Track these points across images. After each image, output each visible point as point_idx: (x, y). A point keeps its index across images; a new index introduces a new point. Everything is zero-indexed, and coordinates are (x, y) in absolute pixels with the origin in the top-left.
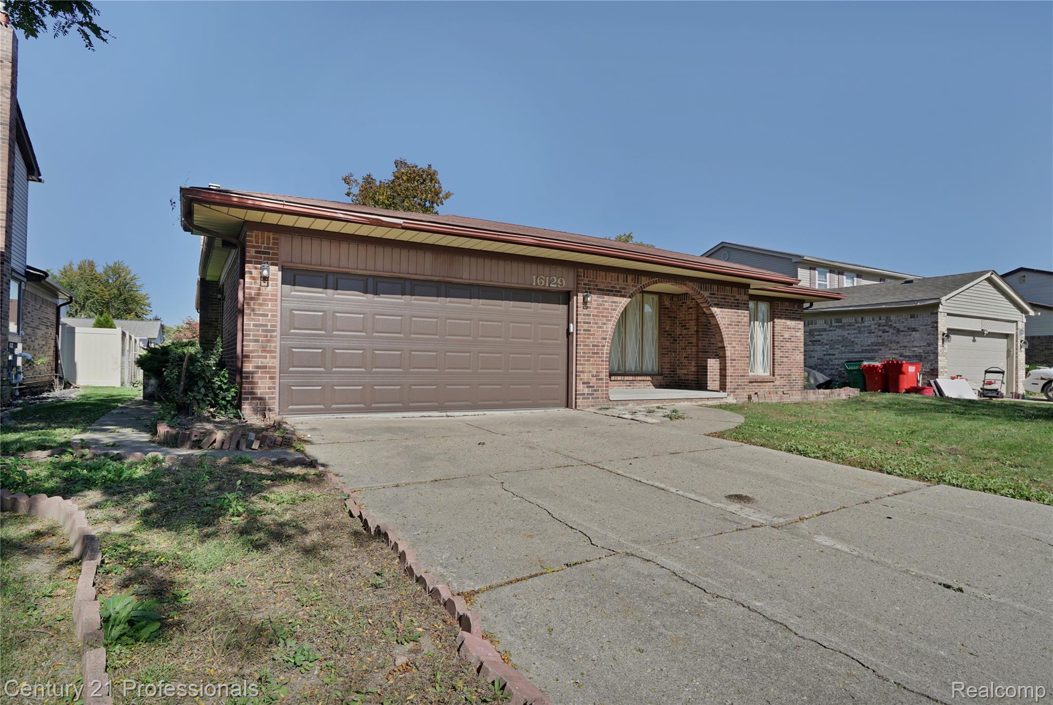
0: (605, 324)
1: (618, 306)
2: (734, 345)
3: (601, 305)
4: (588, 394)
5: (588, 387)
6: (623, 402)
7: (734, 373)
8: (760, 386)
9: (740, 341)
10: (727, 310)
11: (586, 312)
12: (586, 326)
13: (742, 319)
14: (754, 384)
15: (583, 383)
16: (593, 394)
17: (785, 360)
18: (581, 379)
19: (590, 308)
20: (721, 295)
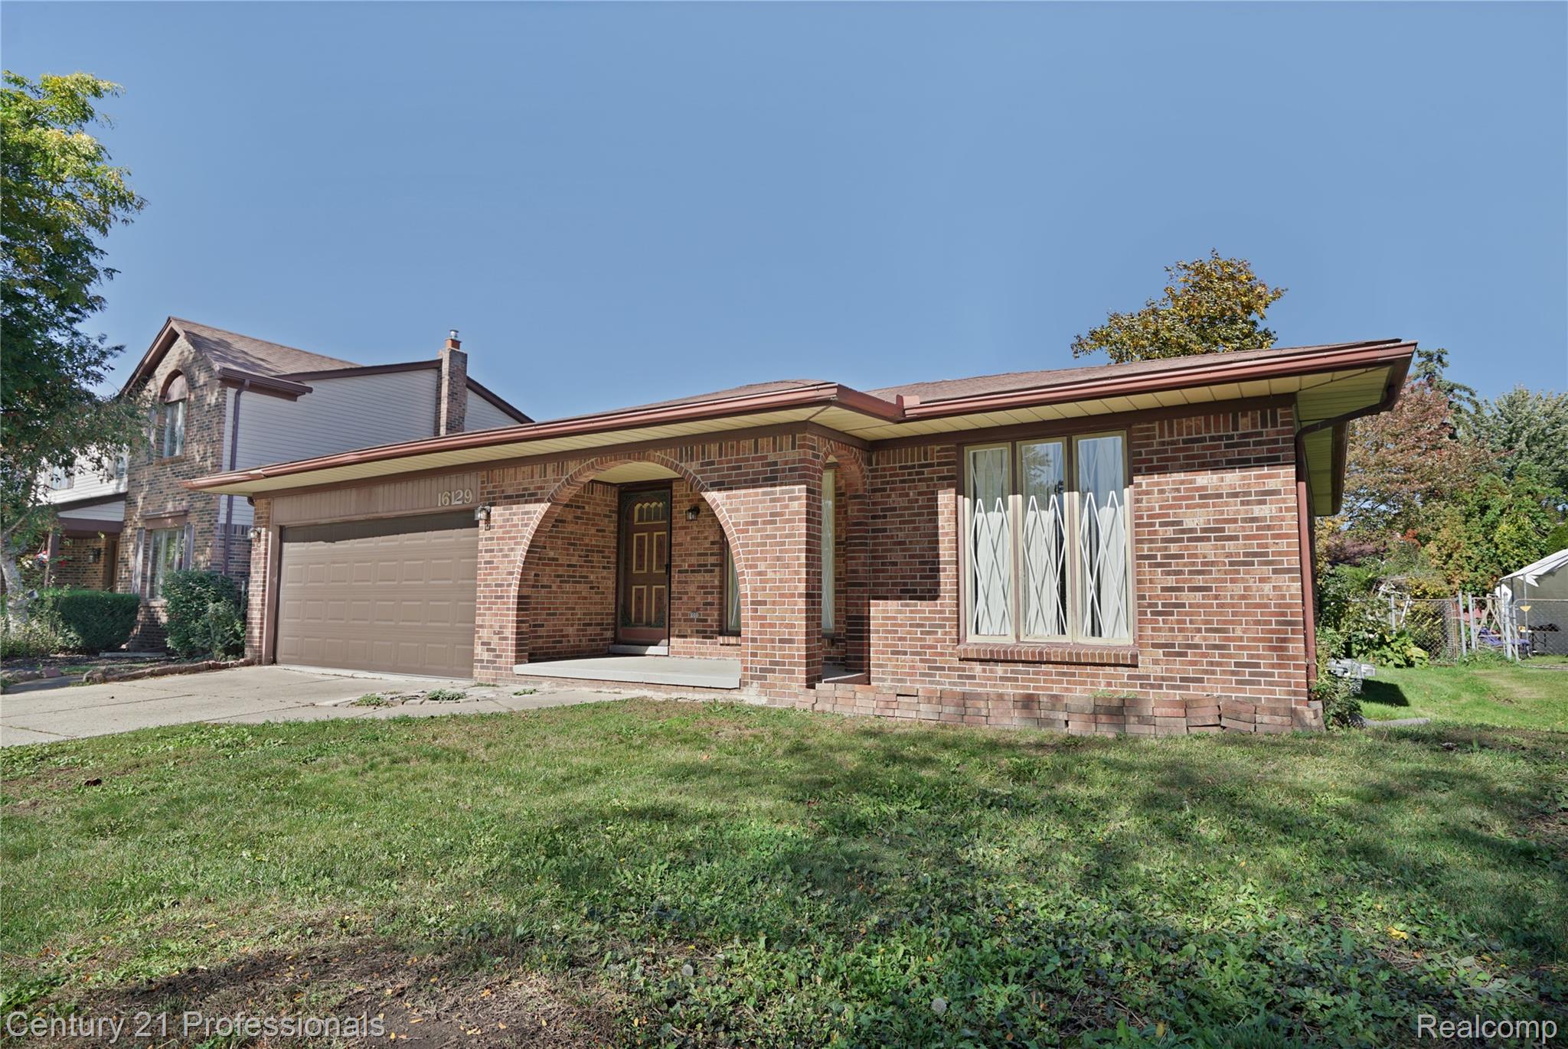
0: (512, 550)
1: (531, 519)
2: (762, 566)
3: (508, 520)
4: (488, 661)
5: (488, 650)
6: (536, 678)
7: (760, 633)
8: (1073, 675)
9: (778, 559)
10: (743, 492)
11: (488, 534)
12: (487, 556)
13: (787, 506)
14: (1044, 667)
15: (483, 644)
16: (495, 662)
17: (1187, 597)
18: (479, 638)
19: (494, 527)
20: (730, 461)
